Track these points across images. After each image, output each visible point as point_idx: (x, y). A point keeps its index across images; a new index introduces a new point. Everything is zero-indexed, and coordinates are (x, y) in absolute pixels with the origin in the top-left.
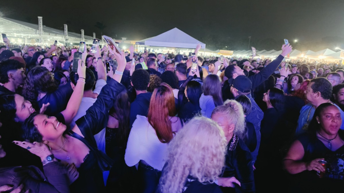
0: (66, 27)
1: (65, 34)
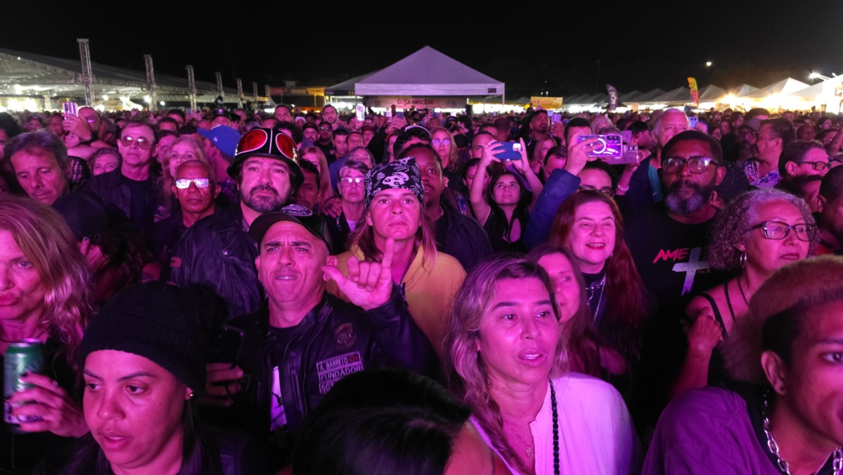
0: (149, 61)
1: (149, 81)
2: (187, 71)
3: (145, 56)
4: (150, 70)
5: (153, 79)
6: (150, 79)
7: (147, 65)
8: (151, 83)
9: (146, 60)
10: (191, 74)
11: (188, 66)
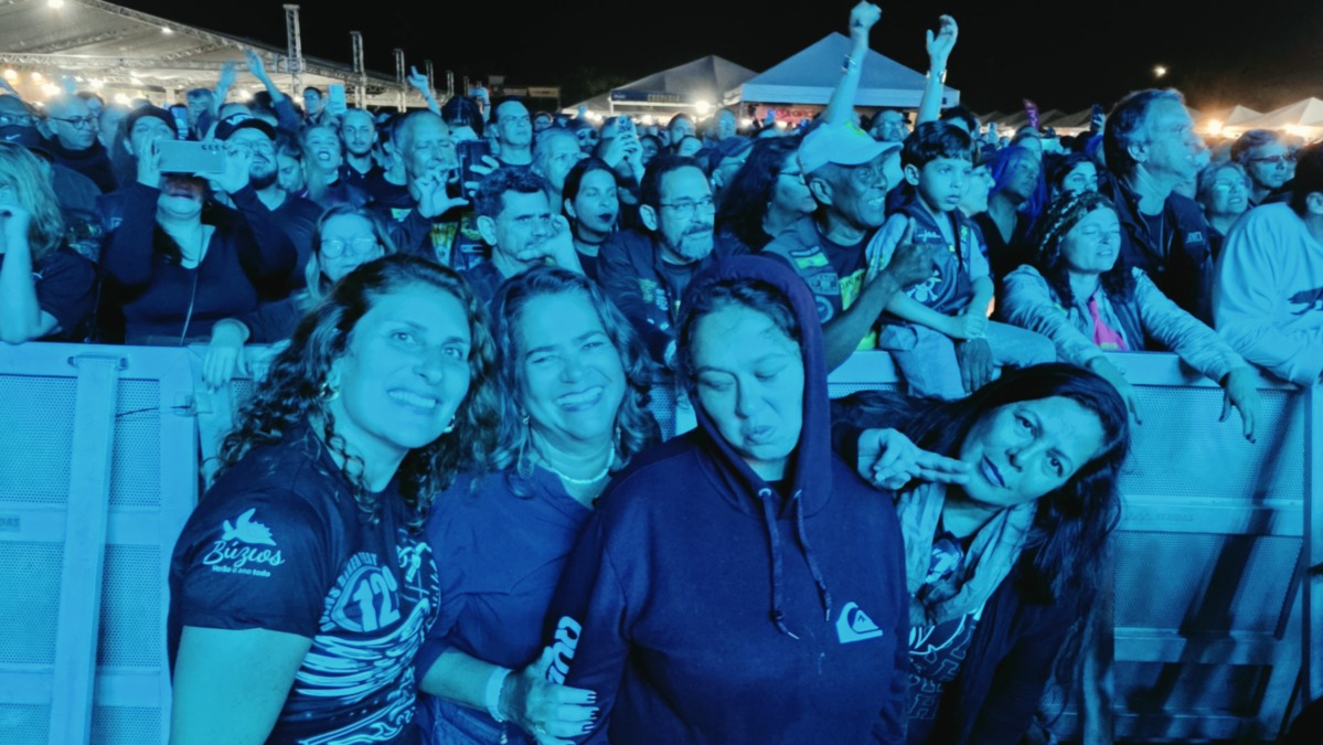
0: (358, 42)
1: (356, 70)
2: (395, 57)
3: (352, 33)
4: (358, 55)
5: (362, 68)
6: (359, 66)
7: (355, 47)
8: (360, 73)
9: (354, 38)
10: (400, 62)
11: (398, 50)
